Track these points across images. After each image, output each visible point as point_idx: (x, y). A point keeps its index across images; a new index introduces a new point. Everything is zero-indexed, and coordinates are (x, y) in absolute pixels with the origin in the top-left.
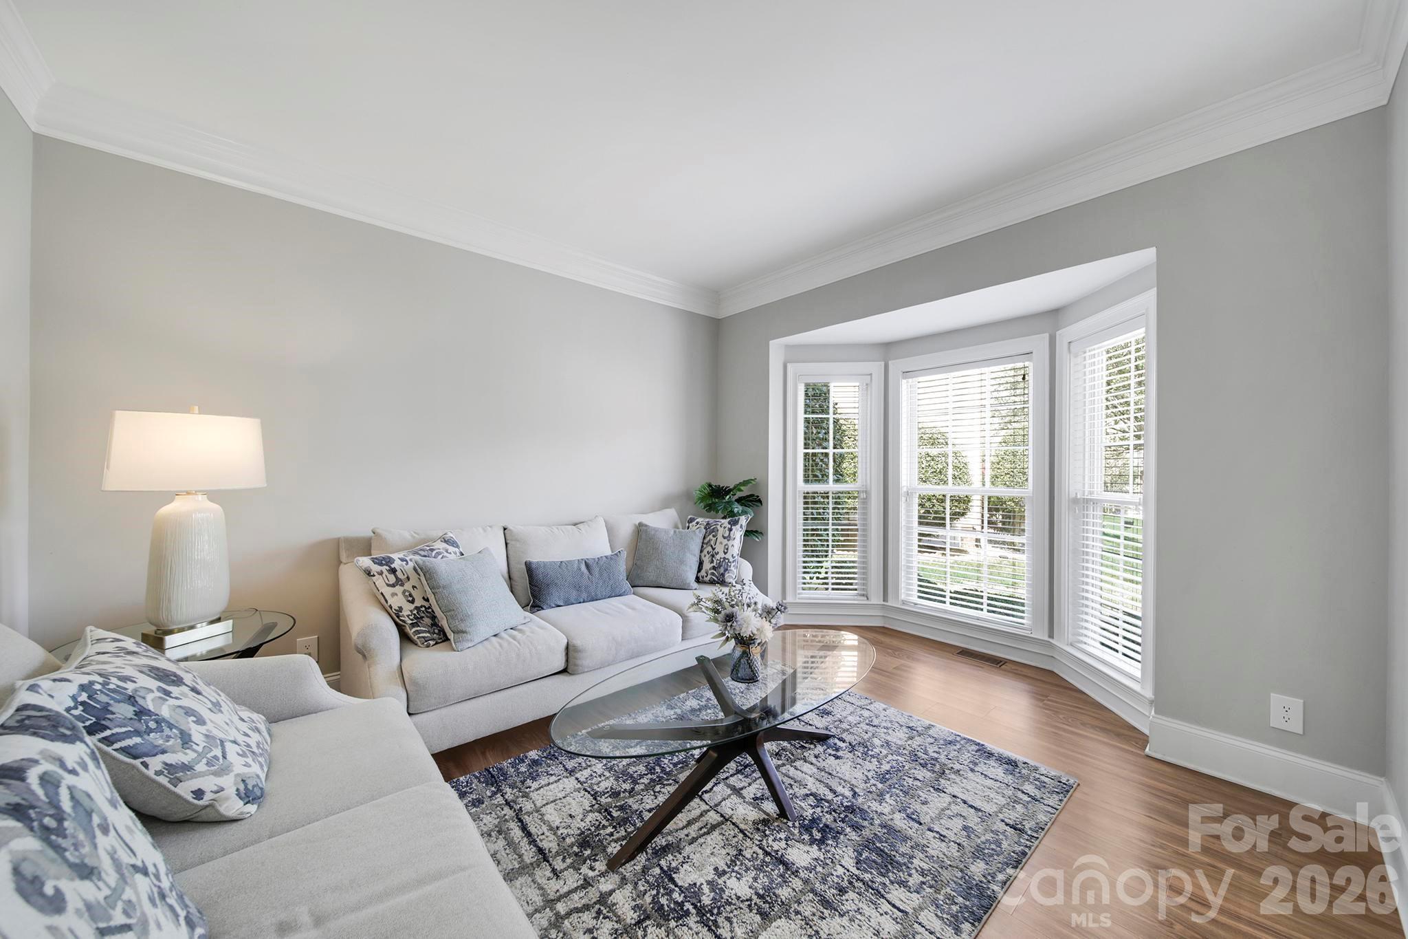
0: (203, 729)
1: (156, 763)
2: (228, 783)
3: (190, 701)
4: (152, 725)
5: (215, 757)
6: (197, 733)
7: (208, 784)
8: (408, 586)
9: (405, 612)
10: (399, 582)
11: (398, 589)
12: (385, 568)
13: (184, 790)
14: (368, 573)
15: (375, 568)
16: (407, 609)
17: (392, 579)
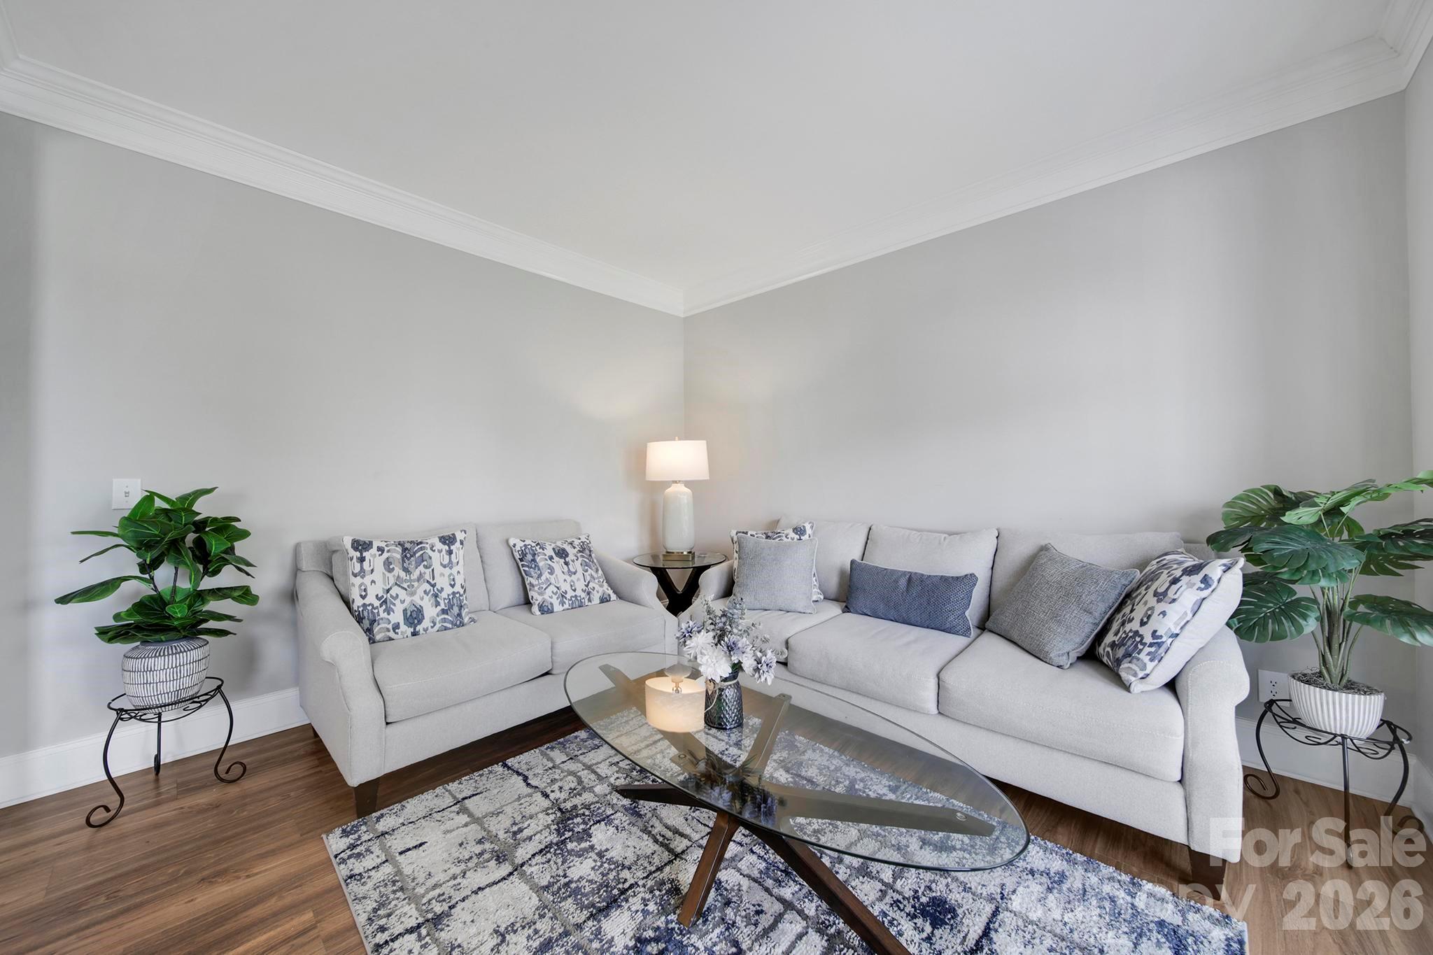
0: (548, 576)
2: (540, 599)
4: (533, 566)
5: (542, 588)
6: (546, 575)
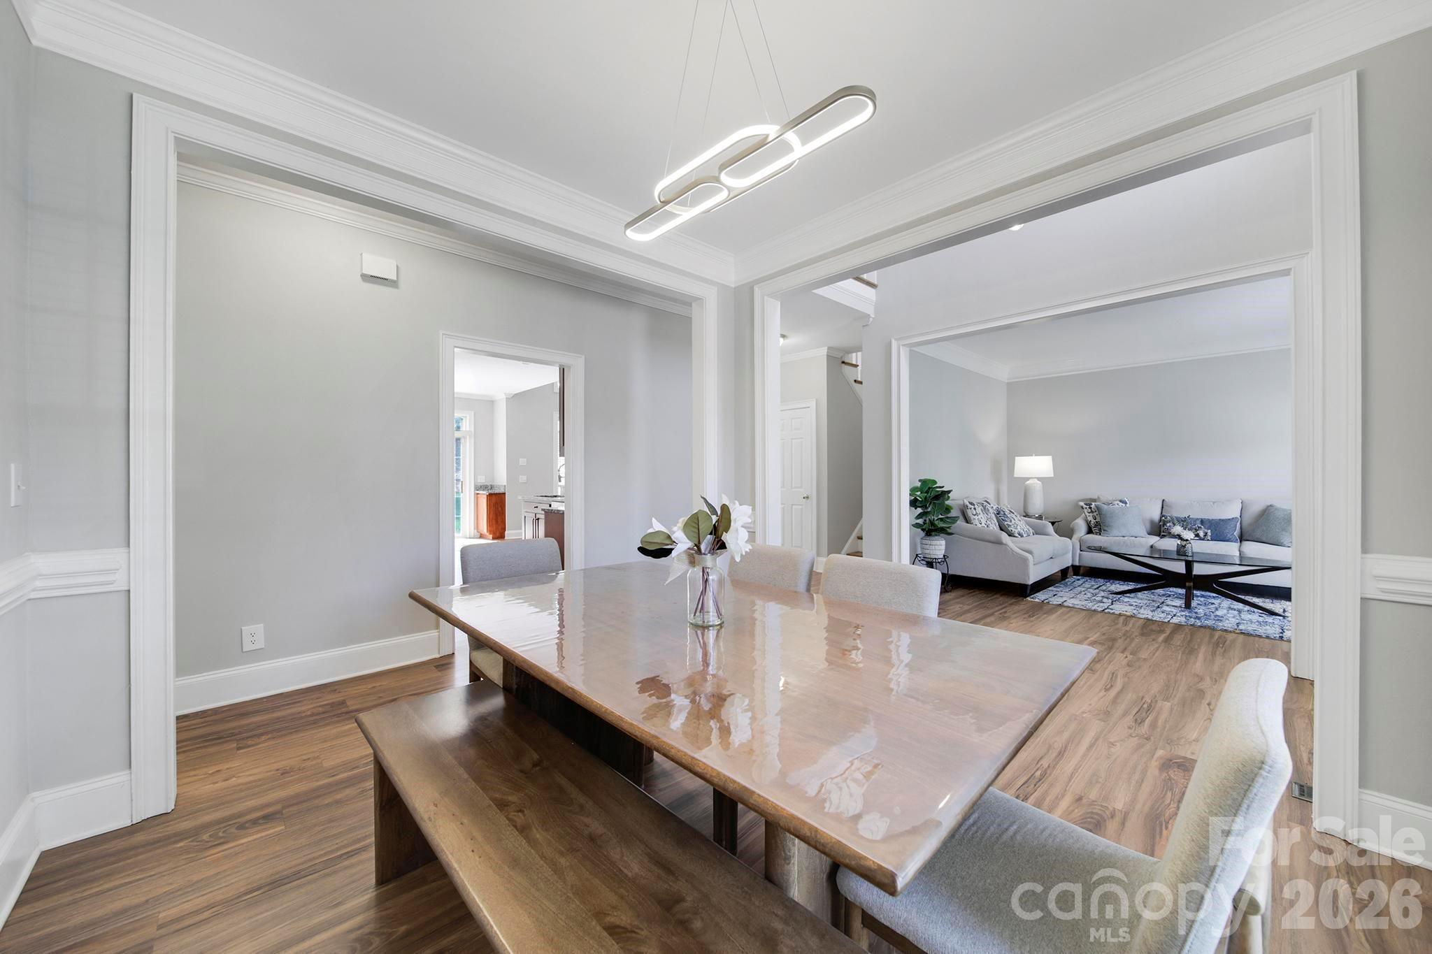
1: (1006, 523)
3: (1014, 517)
7: (1013, 530)
8: (1095, 514)
9: (1092, 523)
10: (1092, 512)
11: (1091, 514)
12: (1088, 507)
13: (1010, 529)
14: (1082, 507)
15: (1085, 506)
16: (1093, 521)
17: (1090, 510)
